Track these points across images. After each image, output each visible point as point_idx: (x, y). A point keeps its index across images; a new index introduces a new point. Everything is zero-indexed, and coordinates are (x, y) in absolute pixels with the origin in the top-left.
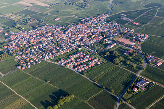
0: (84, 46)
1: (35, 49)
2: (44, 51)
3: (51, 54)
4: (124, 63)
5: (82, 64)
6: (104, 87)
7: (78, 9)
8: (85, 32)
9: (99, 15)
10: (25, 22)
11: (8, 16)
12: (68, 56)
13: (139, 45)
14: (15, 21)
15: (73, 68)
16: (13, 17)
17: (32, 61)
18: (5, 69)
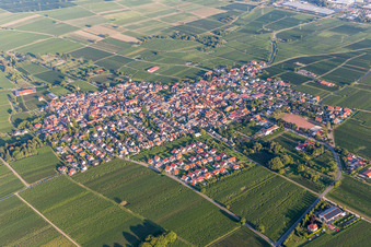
0: (207, 129)
1: (100, 133)
2: (119, 138)
3: (133, 144)
4: (294, 168)
5: (200, 168)
6: (244, 220)
7: (199, 49)
8: (211, 99)
9: (246, 62)
10: (83, 75)
11: (48, 60)
12: (169, 150)
13: (329, 131)
14: (63, 71)
15: (180, 176)
16: (59, 63)
17: (92, 158)
18: (33, 172)
